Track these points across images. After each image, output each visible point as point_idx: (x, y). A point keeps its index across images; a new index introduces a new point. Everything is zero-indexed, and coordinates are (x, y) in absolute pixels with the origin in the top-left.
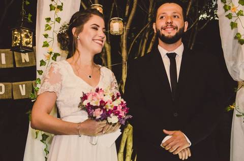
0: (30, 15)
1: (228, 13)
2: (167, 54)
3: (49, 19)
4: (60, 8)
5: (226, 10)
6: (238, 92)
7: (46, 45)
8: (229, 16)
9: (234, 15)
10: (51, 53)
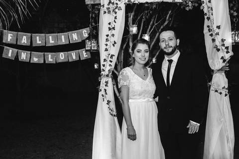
0: (95, 31)
1: (210, 33)
2: (168, 60)
3: (107, 36)
4: (114, 28)
5: (210, 32)
6: (214, 76)
7: (106, 50)
8: (211, 35)
9: (214, 34)
10: (109, 54)
